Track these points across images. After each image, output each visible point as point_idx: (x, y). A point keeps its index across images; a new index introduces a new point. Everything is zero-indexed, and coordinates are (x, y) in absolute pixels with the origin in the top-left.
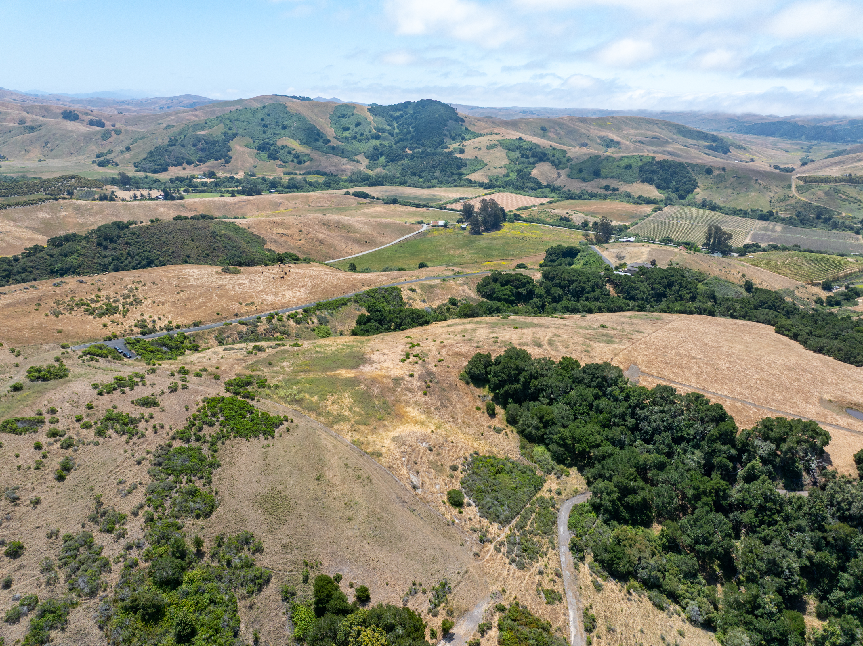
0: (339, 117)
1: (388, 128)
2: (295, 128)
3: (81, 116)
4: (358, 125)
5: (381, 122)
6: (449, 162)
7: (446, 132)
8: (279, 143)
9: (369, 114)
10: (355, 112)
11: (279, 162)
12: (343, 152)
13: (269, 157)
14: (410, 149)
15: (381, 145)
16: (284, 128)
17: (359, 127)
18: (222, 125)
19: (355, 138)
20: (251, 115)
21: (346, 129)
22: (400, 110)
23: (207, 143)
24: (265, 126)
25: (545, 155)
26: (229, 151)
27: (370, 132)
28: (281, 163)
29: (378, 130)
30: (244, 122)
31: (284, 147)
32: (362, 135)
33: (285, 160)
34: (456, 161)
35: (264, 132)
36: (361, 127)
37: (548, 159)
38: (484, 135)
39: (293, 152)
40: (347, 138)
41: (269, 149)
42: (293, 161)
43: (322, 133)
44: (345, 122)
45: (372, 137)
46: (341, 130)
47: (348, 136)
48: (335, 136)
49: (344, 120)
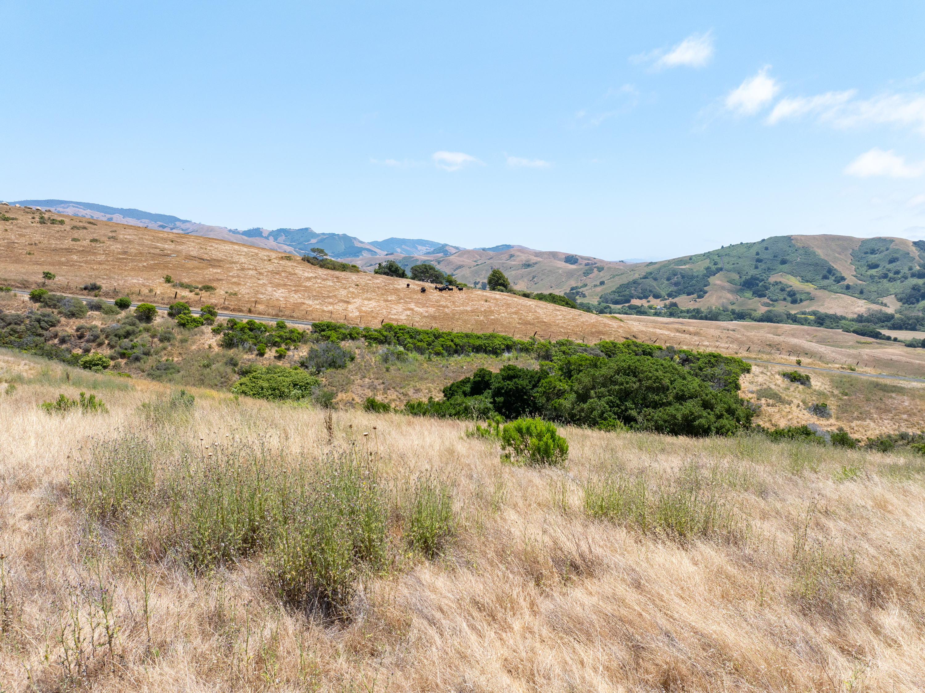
0: (866, 253)
2: (798, 264)
3: (580, 261)
4: (893, 261)
8: (772, 279)
9: (914, 248)
10: (891, 246)
11: (765, 300)
12: (861, 292)
13: (753, 294)
16: (784, 262)
17: (894, 264)
18: (708, 261)
19: (885, 276)
20: (745, 250)
21: (875, 266)
23: (683, 277)
24: (759, 261)
26: (706, 286)
27: (910, 269)
28: (768, 301)
30: (734, 257)
31: (777, 283)
32: (897, 273)
33: (774, 298)
35: (756, 267)
36: (898, 263)
39: (788, 289)
40: (872, 277)
41: (757, 285)
42: (785, 299)
43: (835, 270)
44: (873, 258)
45: (913, 275)
46: (865, 268)
47: (875, 274)
48: (855, 273)
49: (873, 256)
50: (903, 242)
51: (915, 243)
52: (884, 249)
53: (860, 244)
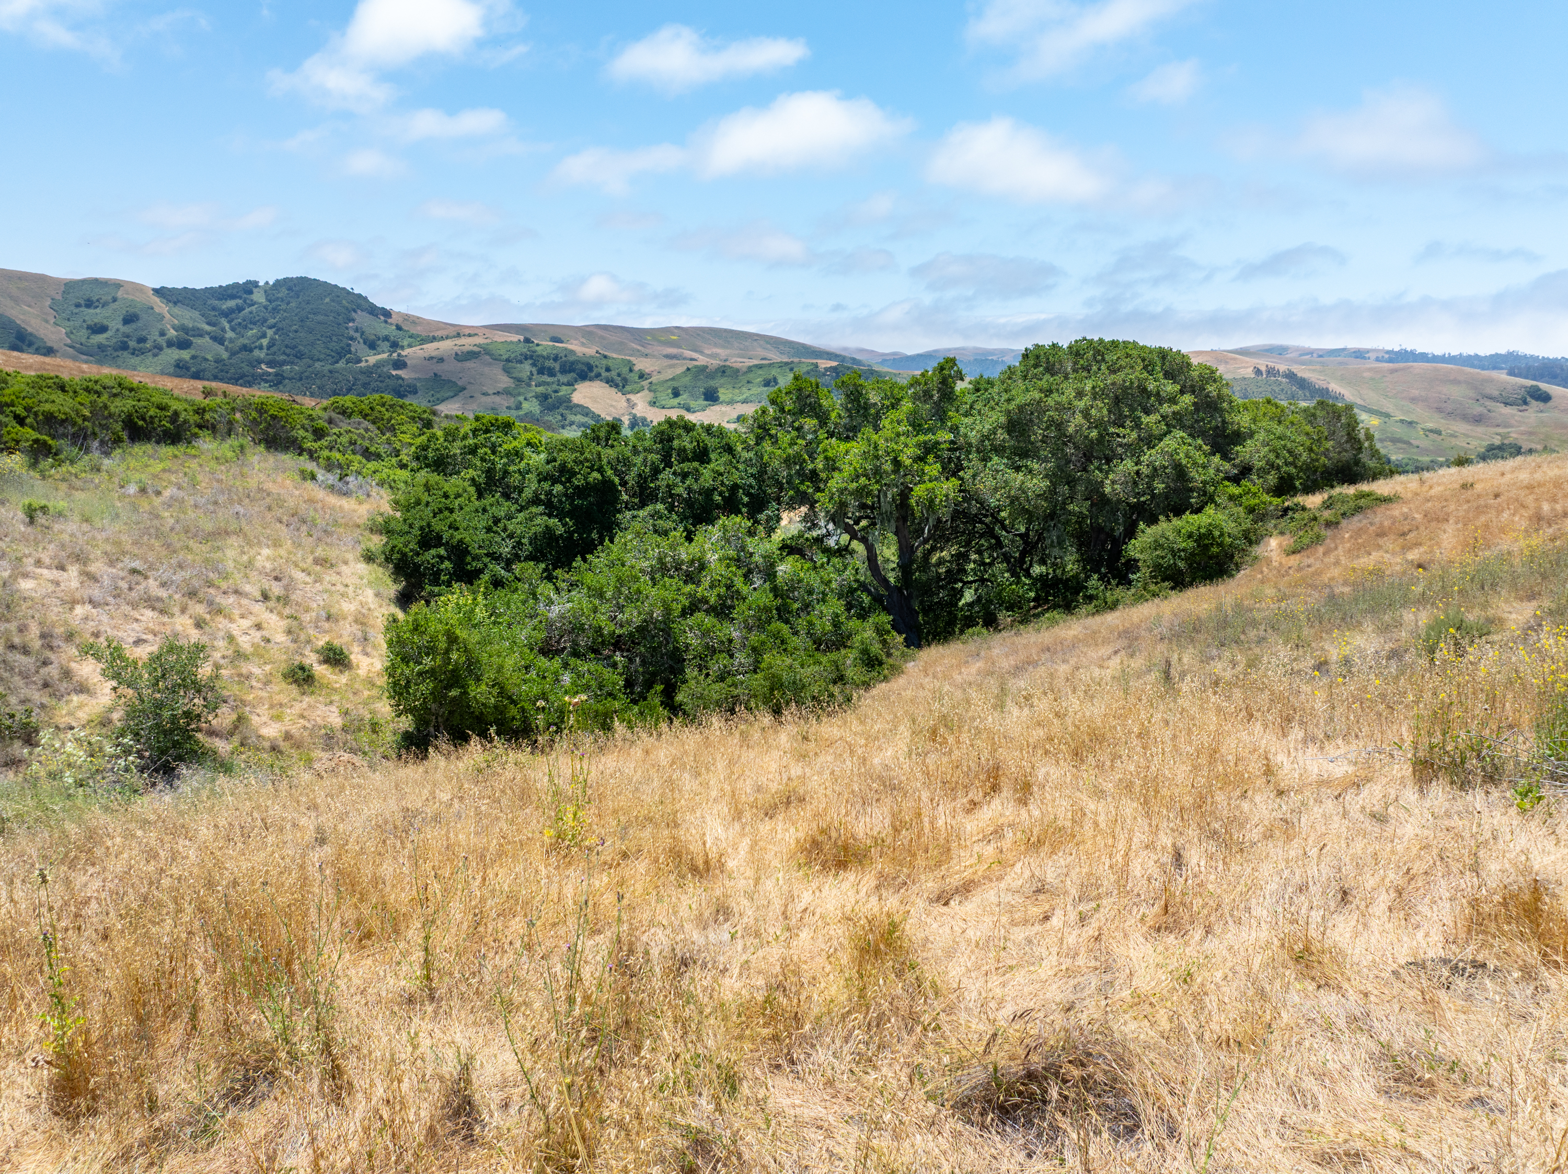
0: (78, 305)
1: (208, 328)
4: (129, 319)
5: (190, 317)
6: (373, 384)
7: (352, 333)
9: (157, 300)
10: (120, 294)
14: (270, 364)
15: (193, 357)
17: (134, 326)
19: (124, 347)
21: (101, 329)
22: (233, 297)
25: (590, 368)
27: (162, 334)
29: (183, 328)
32: (142, 340)
34: (391, 382)
36: (139, 324)
37: (598, 376)
38: (442, 339)
40: (101, 347)
43: (31, 334)
44: (96, 315)
45: (170, 344)
46: (84, 333)
47: (105, 342)
48: (69, 341)
49: (91, 311)
50: (138, 288)
51: (156, 291)
52: (110, 298)
53: (63, 288)
